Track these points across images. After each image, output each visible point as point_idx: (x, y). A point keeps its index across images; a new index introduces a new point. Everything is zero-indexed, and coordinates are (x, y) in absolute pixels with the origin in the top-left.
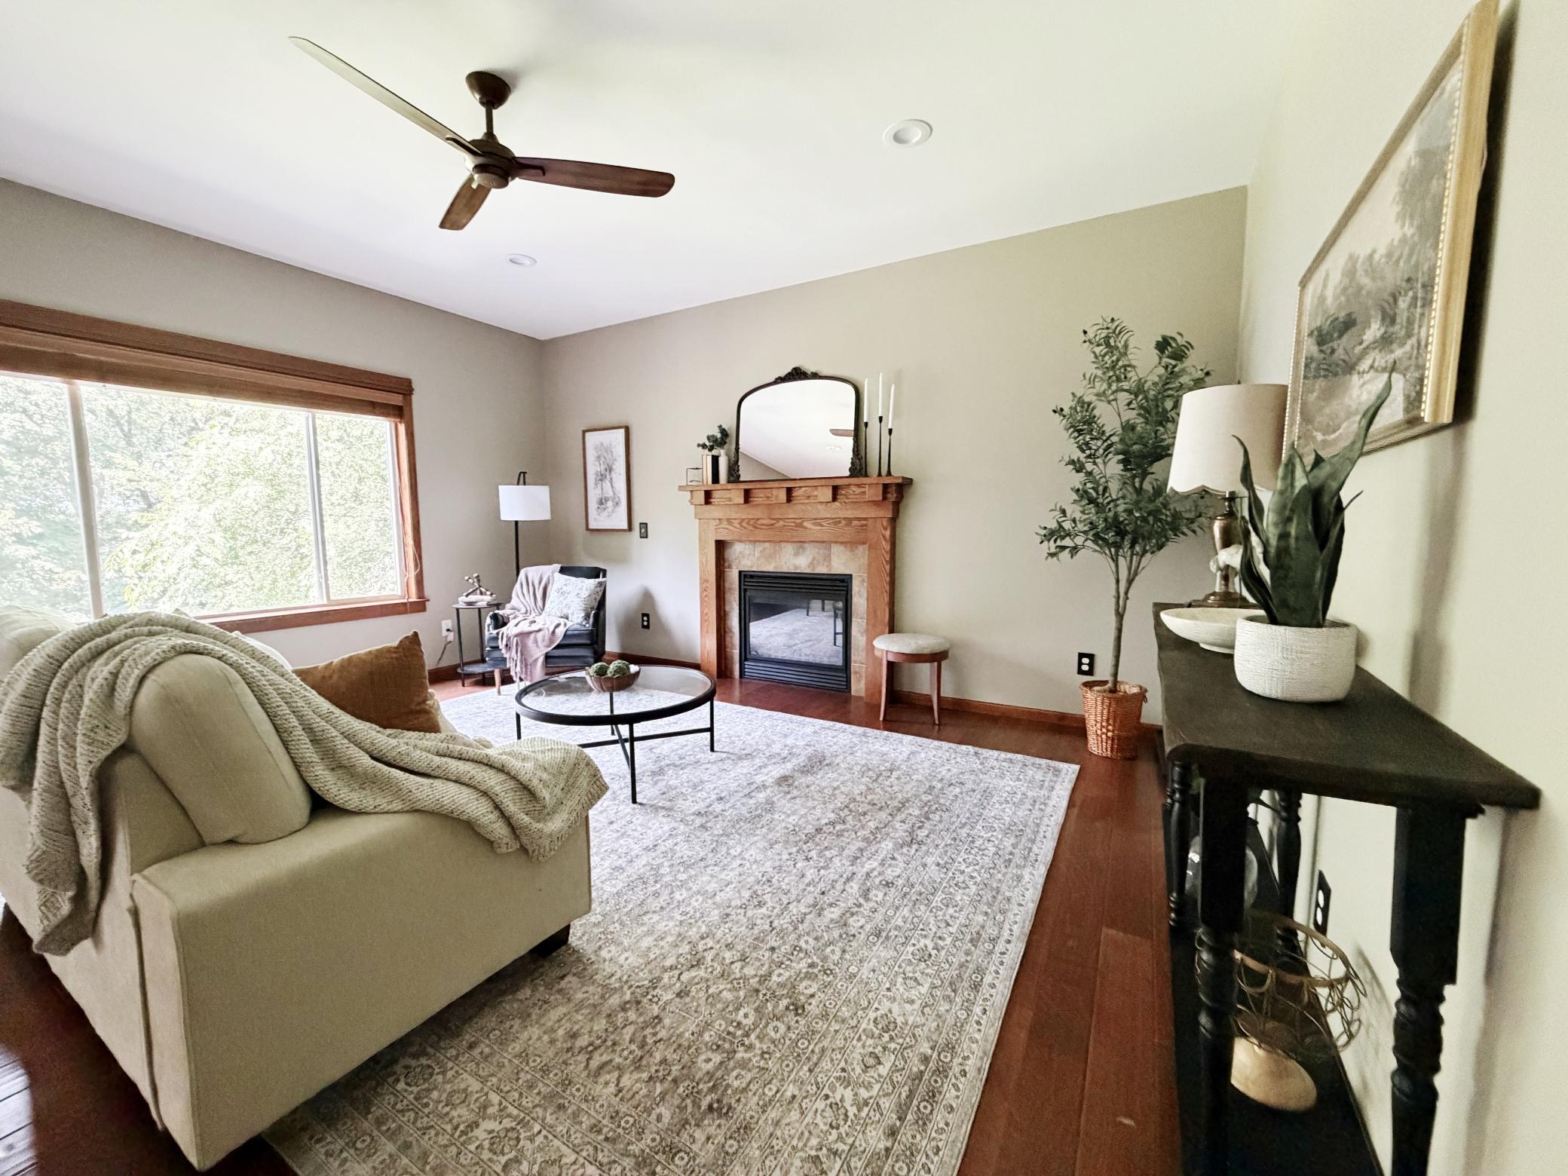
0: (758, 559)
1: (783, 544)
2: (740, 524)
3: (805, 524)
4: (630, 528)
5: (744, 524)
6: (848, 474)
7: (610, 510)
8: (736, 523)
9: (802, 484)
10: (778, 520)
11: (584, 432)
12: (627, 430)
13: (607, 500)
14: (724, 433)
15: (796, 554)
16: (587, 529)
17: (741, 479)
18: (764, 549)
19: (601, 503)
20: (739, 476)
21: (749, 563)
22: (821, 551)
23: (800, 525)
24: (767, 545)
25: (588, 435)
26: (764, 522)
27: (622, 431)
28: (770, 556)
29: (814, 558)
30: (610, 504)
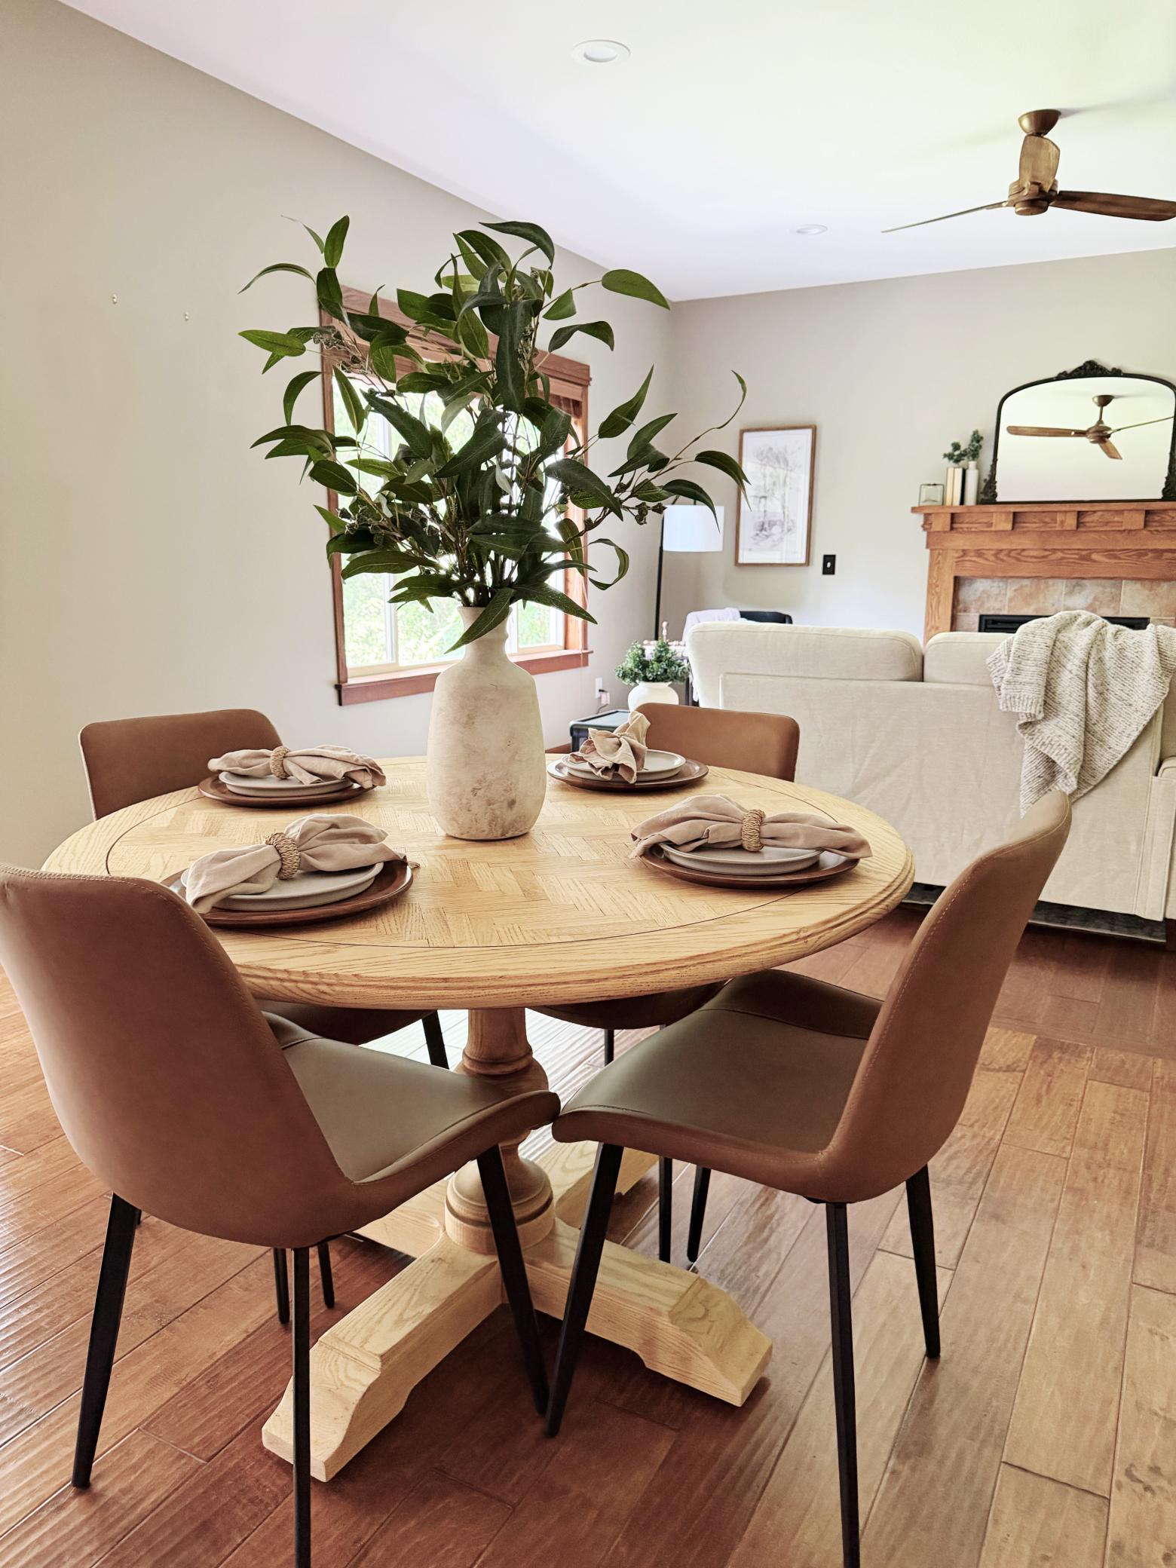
0: (1011, 600)
1: (1051, 582)
2: (995, 555)
3: (1094, 556)
4: (808, 562)
5: (1001, 556)
6: (1160, 496)
7: (776, 538)
8: (989, 555)
9: (1097, 507)
10: (1054, 551)
11: (742, 432)
12: (815, 430)
13: (771, 524)
14: (977, 438)
15: (1070, 593)
16: (736, 563)
17: (998, 499)
18: (1022, 587)
19: (762, 528)
20: (995, 495)
21: (997, 605)
22: (1108, 590)
23: (1087, 558)
24: (1026, 582)
25: (746, 435)
26: (1032, 553)
27: (809, 432)
28: (1031, 595)
29: (1095, 599)
30: (776, 530)
